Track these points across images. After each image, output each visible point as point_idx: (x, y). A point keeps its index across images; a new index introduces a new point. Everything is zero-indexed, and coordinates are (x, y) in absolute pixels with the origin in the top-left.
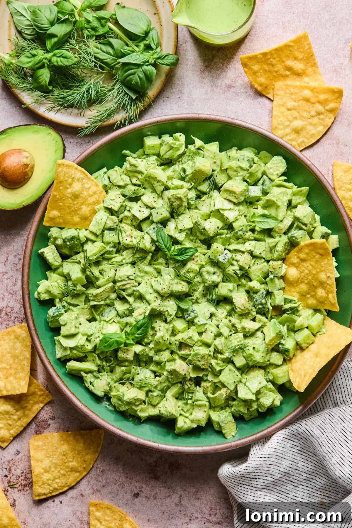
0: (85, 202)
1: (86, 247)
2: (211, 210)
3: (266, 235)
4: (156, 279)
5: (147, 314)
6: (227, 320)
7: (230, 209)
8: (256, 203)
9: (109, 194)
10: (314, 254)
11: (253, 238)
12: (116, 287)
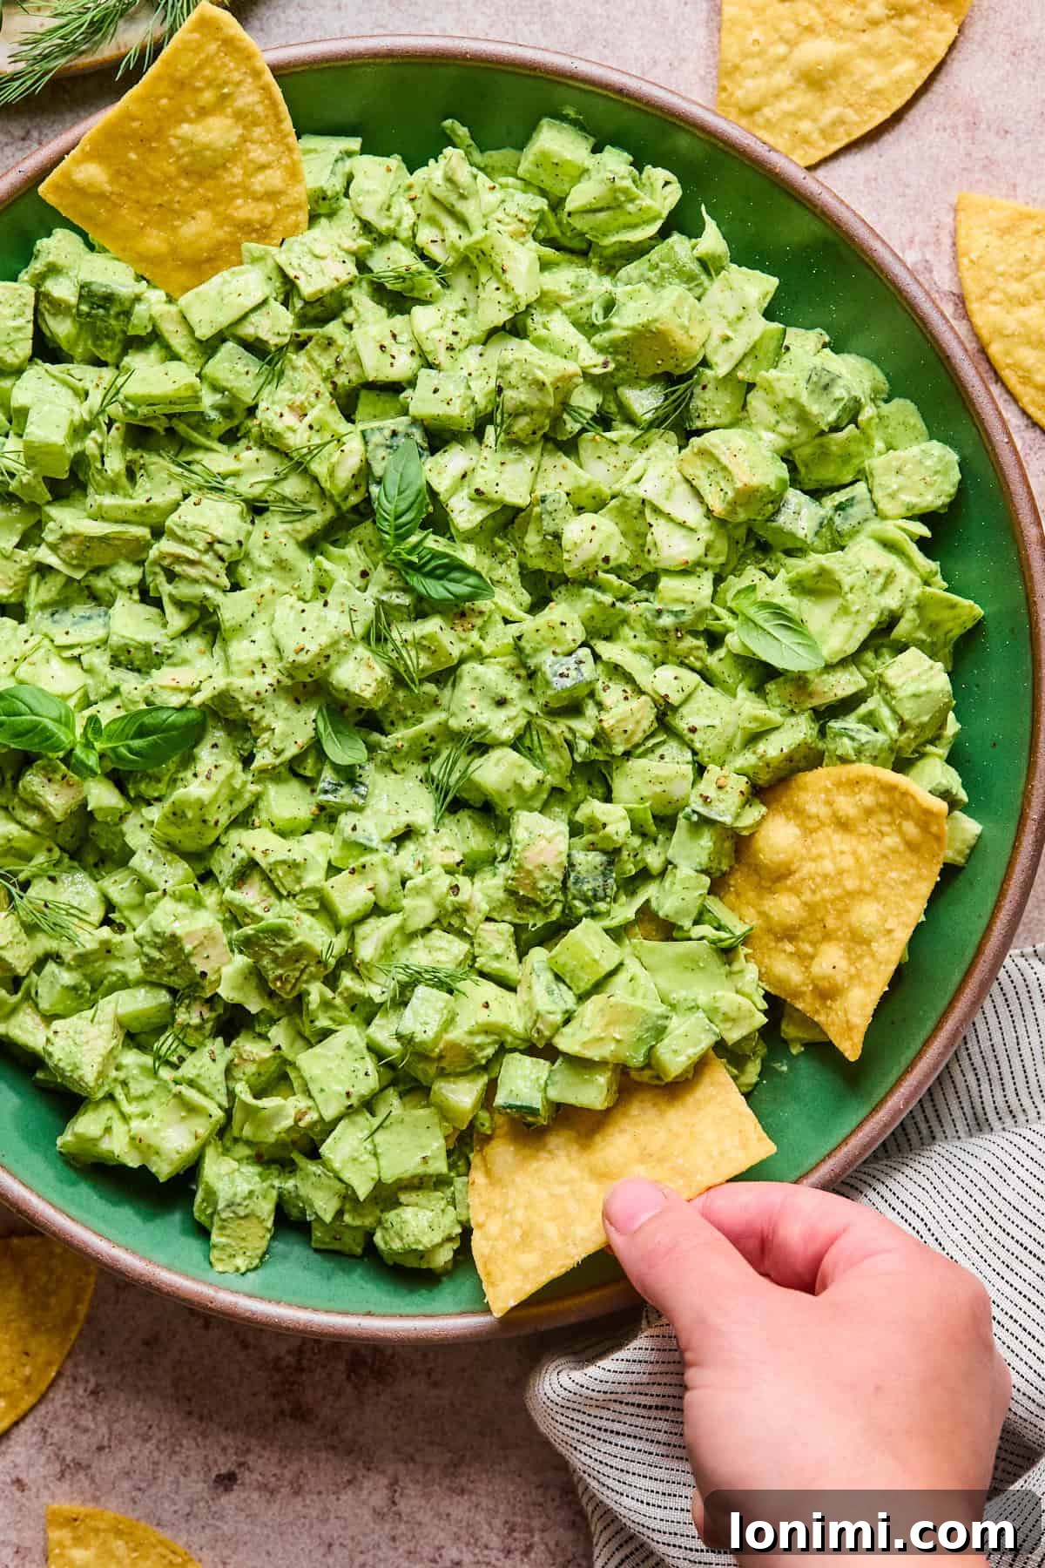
0: (219, 203)
1: (133, 360)
2: (617, 487)
3: (749, 680)
4: (301, 605)
5: (197, 700)
6: (447, 881)
7: (682, 525)
8: (780, 555)
9: (316, 232)
10: (886, 829)
11: (698, 665)
12: (153, 553)
